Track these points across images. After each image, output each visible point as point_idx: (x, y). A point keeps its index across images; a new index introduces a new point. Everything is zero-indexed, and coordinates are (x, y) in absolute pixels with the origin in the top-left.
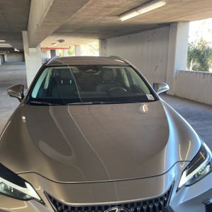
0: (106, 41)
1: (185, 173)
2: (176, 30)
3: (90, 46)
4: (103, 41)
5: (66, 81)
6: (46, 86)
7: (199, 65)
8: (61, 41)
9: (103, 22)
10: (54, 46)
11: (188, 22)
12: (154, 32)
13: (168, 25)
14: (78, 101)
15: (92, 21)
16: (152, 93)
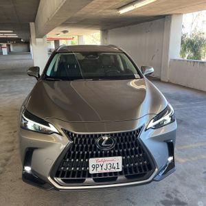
0: (107, 32)
1: (152, 121)
2: (171, 22)
3: (92, 36)
4: (105, 32)
5: (72, 65)
6: (56, 70)
7: (192, 54)
8: (65, 32)
9: (104, 14)
10: (58, 37)
11: (181, 14)
12: (152, 24)
13: (163, 17)
14: (81, 78)
15: (94, 14)
16: (139, 73)
